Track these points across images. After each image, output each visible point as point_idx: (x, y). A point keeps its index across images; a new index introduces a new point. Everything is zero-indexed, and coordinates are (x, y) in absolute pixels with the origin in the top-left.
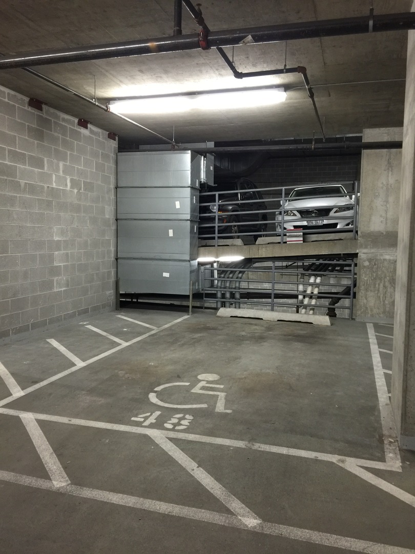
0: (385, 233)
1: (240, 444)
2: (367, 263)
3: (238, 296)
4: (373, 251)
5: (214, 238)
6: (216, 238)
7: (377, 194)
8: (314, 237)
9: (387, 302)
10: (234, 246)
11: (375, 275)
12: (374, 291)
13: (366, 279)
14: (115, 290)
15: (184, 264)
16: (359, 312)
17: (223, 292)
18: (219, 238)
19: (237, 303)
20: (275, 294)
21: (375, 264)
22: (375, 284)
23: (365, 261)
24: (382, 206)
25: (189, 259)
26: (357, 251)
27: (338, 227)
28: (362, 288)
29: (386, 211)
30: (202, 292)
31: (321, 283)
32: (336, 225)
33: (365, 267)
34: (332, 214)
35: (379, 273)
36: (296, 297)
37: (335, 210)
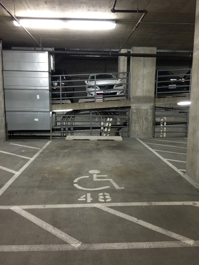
0: (142, 97)
1: (145, 204)
2: (135, 111)
3: (72, 129)
4: (138, 105)
5: (60, 99)
6: (61, 100)
7: (139, 78)
8: (107, 99)
9: (143, 128)
10: (67, 104)
11: (138, 116)
12: (138, 124)
13: (135, 118)
14: (5, 130)
15: (46, 113)
16: (132, 134)
17: (64, 127)
18: (62, 99)
19: (72, 133)
20: (92, 127)
21: (139, 111)
22: (138, 120)
23: (134, 110)
24: (141, 84)
25: (49, 111)
26: (131, 105)
27: (117, 94)
28: (133, 122)
29: (143, 86)
30: (54, 128)
31: (112, 121)
32: (116, 93)
33: (134, 112)
34: (114, 88)
35: (140, 115)
36: (100, 128)
37: (115, 86)
